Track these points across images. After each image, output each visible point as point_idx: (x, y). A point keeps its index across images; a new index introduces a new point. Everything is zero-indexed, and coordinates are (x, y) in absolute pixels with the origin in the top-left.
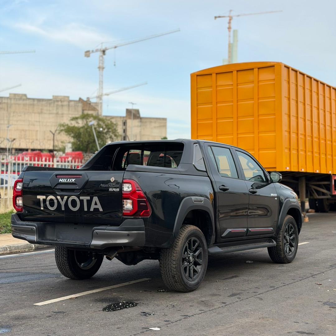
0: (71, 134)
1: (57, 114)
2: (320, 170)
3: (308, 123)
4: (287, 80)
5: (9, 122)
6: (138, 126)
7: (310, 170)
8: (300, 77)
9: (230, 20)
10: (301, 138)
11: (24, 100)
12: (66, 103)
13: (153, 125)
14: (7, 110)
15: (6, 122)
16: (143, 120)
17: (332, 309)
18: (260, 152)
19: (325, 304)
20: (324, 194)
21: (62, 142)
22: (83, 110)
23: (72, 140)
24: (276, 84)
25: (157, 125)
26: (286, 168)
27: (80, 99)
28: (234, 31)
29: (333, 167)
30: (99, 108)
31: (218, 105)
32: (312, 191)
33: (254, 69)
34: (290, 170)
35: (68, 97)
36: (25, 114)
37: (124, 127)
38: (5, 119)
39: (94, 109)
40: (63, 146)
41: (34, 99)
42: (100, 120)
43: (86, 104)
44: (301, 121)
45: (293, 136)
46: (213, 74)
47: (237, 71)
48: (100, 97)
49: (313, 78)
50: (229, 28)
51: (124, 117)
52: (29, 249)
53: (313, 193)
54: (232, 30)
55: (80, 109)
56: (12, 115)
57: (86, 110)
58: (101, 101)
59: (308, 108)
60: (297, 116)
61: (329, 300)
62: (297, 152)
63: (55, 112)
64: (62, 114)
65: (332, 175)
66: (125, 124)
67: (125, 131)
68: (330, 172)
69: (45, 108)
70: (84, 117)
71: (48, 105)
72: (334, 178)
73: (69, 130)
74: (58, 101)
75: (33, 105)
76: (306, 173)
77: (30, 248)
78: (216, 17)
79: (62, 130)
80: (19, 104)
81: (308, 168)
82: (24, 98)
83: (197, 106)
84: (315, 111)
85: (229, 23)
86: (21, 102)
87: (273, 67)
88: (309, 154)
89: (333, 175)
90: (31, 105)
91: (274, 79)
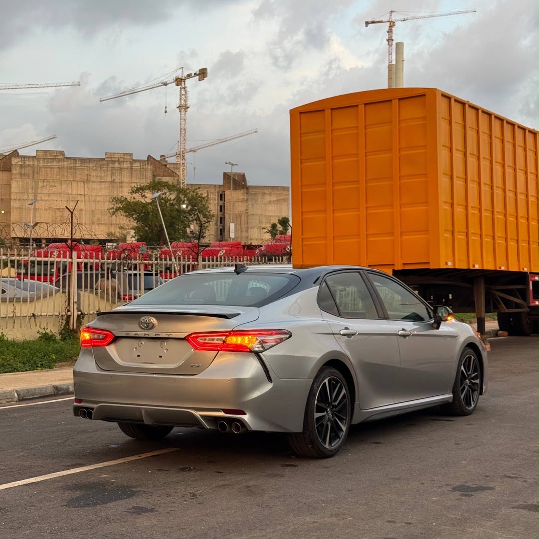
0: (133, 214)
1: (113, 182)
2: (507, 266)
3: (485, 189)
4: (446, 118)
5: (35, 196)
6: (242, 201)
7: (489, 266)
8: (470, 113)
9: (390, 27)
10: (473, 214)
11: (60, 160)
12: (126, 165)
13: (268, 198)
14: (34, 178)
15: (31, 197)
16: (250, 191)
17: (463, 497)
18: (404, 237)
19: (455, 489)
20: (517, 306)
21: (121, 228)
22: (154, 176)
23: (134, 224)
24: (428, 124)
25: (274, 198)
26: (446, 263)
27: (149, 157)
28: (397, 44)
29: (529, 261)
30: (180, 173)
31: (336, 161)
32: (497, 300)
33: (393, 101)
34: (452, 267)
35: (131, 155)
36: (61, 184)
37: (221, 203)
38: (30, 191)
39: (172, 174)
40: (122, 233)
41: (75, 159)
42: (180, 191)
43: (159, 165)
44: (472, 186)
45: (459, 210)
46: (326, 111)
47: (366, 104)
48: (181, 155)
49: (493, 114)
50: (390, 40)
51: (220, 186)
52: (8, 400)
53: (500, 304)
54: (394, 43)
55: (149, 174)
56: (41, 184)
57: (159, 175)
58: (183, 161)
59: (485, 164)
60: (465, 177)
61: (465, 482)
62: (465, 237)
63: (109, 179)
64: (121, 182)
65: (528, 273)
66: (222, 197)
67: (222, 208)
68: (526, 270)
69: (93, 174)
70: (155, 186)
71: (99, 169)
72: (533, 279)
73: (130, 208)
74: (113, 162)
75: (75, 168)
76: (482, 271)
77: (11, 400)
78: (367, 24)
79: (118, 209)
80: (52, 168)
81: (484, 263)
82: (61, 157)
83: (302, 163)
84: (497, 168)
85: (390, 32)
86: (55, 164)
87: (424, 97)
88: (487, 240)
89: (531, 273)
90: (71, 168)
91: (425, 117)
